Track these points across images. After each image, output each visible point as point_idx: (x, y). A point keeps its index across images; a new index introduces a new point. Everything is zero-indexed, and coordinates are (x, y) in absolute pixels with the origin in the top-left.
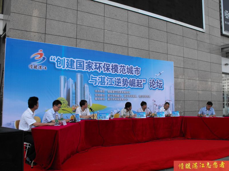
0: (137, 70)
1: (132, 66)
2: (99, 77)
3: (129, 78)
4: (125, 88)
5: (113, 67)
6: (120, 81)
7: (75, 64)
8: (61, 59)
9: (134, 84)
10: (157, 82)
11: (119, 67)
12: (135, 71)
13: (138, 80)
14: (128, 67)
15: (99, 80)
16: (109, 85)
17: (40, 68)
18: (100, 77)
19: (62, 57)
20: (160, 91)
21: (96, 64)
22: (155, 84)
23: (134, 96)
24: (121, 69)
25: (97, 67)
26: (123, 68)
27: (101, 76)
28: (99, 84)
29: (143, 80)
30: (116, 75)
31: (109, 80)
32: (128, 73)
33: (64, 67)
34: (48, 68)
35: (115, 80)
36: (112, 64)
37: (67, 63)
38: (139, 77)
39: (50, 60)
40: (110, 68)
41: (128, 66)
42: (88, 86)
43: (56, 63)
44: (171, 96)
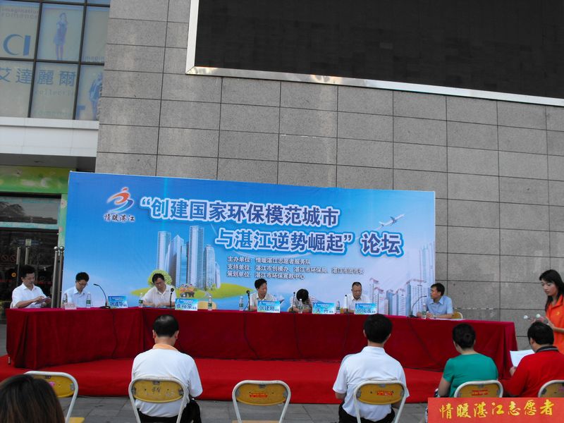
0: (330, 214)
1: (317, 207)
2: (238, 233)
3: (308, 232)
4: (297, 252)
5: (271, 212)
6: (285, 238)
7: (188, 209)
8: (161, 201)
9: (321, 244)
10: (385, 240)
11: (283, 211)
12: (325, 216)
13: (331, 235)
14: (306, 209)
15: (237, 237)
16: (260, 246)
17: (124, 219)
18: (240, 231)
19: (162, 198)
20: (393, 259)
21: (232, 208)
22: (379, 244)
23: (319, 271)
24: (289, 214)
25: (234, 213)
26: (293, 211)
27: (242, 230)
28: (236, 245)
29: (346, 236)
30: (278, 228)
31: (259, 237)
32: (307, 223)
33: (166, 216)
34: (136, 218)
35: (274, 237)
36: (269, 206)
37: (172, 207)
38: (333, 230)
39: (141, 205)
40: (263, 214)
41: (307, 207)
42: (213, 249)
43: (152, 209)
44: (425, 270)
